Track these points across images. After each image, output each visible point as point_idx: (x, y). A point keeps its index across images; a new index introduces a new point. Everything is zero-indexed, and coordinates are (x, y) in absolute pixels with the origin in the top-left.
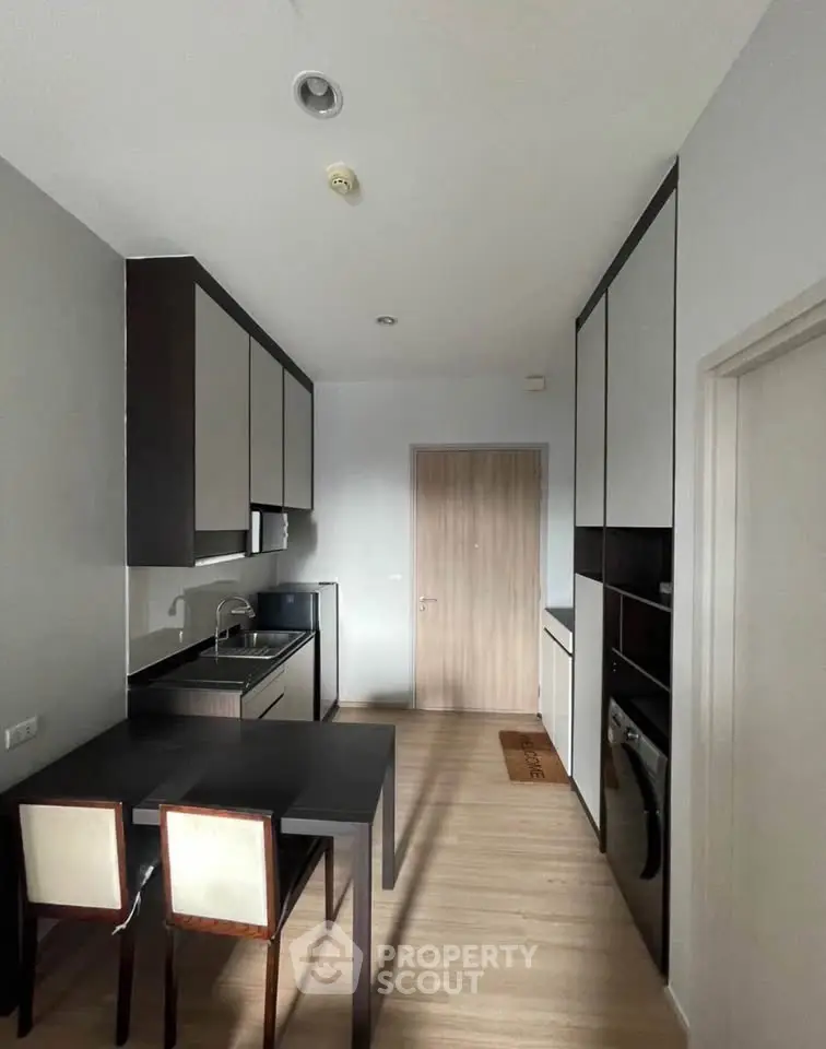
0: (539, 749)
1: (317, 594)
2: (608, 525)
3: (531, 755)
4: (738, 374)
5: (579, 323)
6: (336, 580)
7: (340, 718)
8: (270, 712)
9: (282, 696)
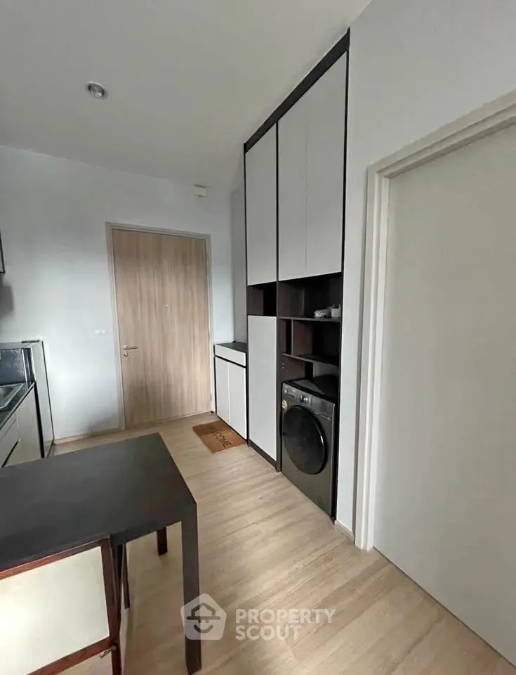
0: (221, 430)
1: (29, 350)
2: (280, 280)
3: (218, 435)
4: (391, 177)
5: (247, 147)
6: (41, 339)
7: (60, 452)
8: (9, 460)
9: (16, 444)
